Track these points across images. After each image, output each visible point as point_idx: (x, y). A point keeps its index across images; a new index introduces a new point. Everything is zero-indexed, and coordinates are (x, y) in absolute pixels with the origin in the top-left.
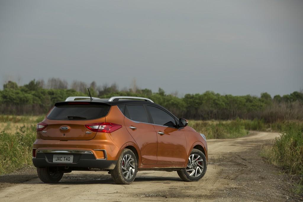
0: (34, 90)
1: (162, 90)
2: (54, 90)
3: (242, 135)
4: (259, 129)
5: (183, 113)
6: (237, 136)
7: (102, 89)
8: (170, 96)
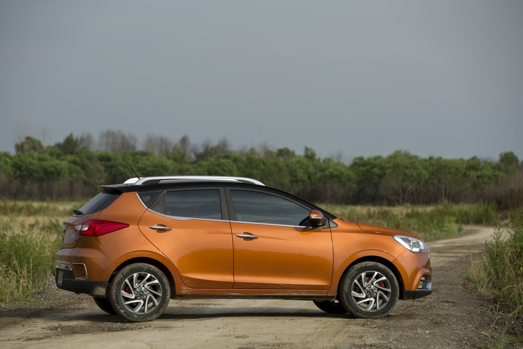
0: (72, 153)
1: (311, 149)
2: (110, 153)
3: (449, 235)
4: (486, 222)
5: (351, 194)
6: (438, 236)
7: (201, 150)
8: (328, 161)
